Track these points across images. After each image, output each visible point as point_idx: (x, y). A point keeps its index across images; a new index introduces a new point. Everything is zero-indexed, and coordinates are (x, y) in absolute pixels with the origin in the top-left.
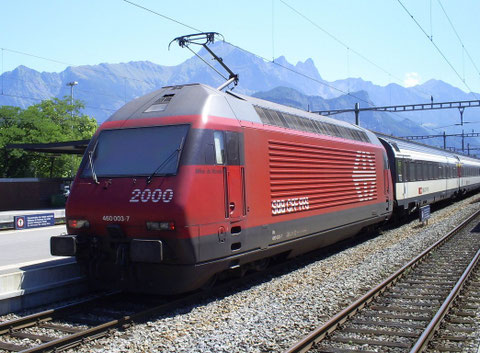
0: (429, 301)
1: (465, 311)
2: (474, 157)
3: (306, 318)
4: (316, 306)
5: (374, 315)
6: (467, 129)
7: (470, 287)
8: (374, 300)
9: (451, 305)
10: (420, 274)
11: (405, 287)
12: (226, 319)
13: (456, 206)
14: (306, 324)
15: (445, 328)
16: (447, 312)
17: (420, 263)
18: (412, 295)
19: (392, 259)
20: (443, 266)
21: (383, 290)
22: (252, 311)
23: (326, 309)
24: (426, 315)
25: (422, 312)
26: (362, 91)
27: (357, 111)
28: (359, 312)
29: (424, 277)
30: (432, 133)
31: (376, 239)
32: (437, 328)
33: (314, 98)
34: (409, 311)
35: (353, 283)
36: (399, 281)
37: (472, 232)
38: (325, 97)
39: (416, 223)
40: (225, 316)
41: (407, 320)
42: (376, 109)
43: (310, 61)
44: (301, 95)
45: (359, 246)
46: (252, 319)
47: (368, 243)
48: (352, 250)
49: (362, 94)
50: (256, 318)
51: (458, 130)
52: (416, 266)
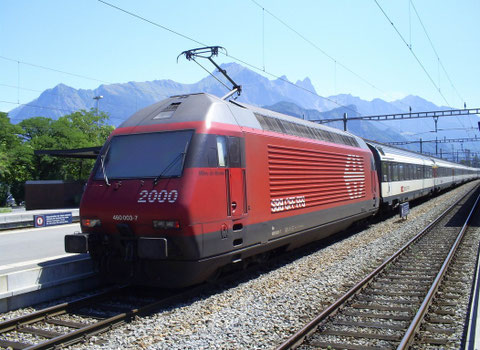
0: (409, 298)
1: (444, 308)
2: (446, 160)
3: (287, 320)
4: (298, 305)
5: (355, 315)
6: (440, 136)
7: (448, 283)
8: (356, 298)
9: (430, 304)
10: (401, 269)
11: (386, 283)
12: (207, 322)
13: (431, 203)
14: (286, 326)
15: (425, 330)
16: (427, 311)
17: (400, 258)
18: (392, 291)
19: (374, 254)
20: (421, 261)
21: (364, 287)
22: (234, 311)
23: (308, 308)
24: (406, 313)
25: (402, 310)
26: (351, 106)
27: (345, 120)
28: (340, 312)
29: (403, 272)
30: (410, 140)
31: (360, 234)
32: (417, 330)
33: (311, 111)
34: (390, 310)
35: (337, 280)
36: (380, 276)
37: (447, 226)
38: (320, 110)
39: (397, 218)
40: (206, 318)
41: (387, 319)
42: (361, 118)
43: (307, 79)
44: (300, 109)
45: (345, 241)
46: (232, 322)
47: (353, 238)
48: (338, 245)
49: (351, 108)
50: (237, 319)
51: (433, 137)
52: (397, 261)
